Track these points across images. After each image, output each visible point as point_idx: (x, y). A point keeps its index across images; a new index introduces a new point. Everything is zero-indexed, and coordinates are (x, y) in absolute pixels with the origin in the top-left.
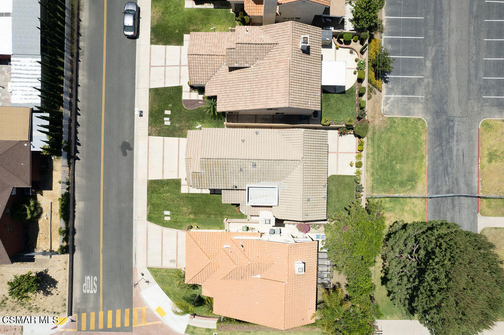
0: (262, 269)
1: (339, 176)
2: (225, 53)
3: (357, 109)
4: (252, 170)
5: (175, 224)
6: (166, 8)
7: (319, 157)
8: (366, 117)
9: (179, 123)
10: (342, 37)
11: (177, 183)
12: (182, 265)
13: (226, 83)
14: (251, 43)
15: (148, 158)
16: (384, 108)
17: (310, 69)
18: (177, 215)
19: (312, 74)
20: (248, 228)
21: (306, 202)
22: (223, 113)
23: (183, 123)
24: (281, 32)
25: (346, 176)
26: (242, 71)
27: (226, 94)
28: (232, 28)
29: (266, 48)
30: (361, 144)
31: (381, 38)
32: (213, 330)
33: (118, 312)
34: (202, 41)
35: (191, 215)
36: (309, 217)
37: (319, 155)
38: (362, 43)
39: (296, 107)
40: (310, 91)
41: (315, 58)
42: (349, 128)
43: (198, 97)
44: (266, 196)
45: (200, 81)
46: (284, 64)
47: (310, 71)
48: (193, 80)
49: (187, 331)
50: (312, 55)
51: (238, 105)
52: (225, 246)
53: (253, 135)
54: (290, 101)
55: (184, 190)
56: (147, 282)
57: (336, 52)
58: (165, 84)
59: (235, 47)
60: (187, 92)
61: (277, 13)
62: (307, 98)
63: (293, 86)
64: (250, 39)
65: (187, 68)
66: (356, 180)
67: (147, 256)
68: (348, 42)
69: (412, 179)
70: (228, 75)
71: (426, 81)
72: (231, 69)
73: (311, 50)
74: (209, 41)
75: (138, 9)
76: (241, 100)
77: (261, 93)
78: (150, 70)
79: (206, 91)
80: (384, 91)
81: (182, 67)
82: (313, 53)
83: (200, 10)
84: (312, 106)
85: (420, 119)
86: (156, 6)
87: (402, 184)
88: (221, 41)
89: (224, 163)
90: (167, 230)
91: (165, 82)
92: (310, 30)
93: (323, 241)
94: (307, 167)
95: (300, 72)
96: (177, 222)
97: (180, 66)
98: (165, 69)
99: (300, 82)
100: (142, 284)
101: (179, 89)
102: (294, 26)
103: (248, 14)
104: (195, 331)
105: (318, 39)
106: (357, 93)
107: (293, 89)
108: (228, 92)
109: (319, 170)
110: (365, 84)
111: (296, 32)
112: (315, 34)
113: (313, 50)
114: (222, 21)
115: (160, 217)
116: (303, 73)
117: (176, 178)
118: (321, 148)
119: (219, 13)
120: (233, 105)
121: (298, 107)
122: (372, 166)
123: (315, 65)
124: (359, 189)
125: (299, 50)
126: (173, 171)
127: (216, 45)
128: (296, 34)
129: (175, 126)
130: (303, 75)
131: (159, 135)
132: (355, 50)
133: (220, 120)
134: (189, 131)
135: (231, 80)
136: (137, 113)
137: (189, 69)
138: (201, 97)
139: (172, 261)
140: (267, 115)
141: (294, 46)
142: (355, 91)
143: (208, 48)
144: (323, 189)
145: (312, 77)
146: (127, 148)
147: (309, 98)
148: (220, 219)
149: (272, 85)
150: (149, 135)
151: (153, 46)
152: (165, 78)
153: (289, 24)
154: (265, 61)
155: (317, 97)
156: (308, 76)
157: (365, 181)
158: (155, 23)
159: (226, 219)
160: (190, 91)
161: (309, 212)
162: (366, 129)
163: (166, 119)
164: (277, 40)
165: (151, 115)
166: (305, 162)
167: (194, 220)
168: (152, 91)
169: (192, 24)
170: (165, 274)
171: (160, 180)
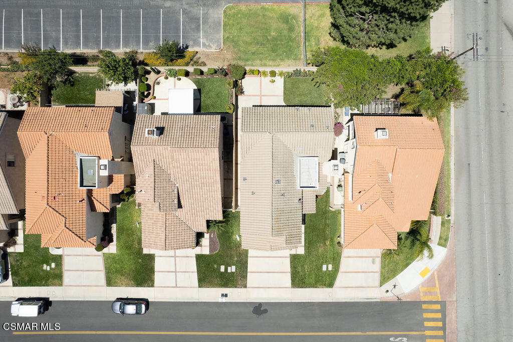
0: (383, 171)
1: (285, 94)
2: (164, 213)
3: (216, 76)
4: (282, 184)
5: (336, 260)
6: (117, 271)
7: (268, 116)
8: (225, 67)
9: (234, 257)
10: (143, 93)
11: (294, 258)
12: (378, 252)
13: (193, 211)
14: (153, 187)
15: (269, 288)
16: (213, 49)
17: (179, 127)
18: (327, 257)
19: (184, 124)
20: (340, 186)
21: (315, 128)
22: (225, 213)
23: (233, 253)
24: (142, 157)
25: (284, 86)
26: (182, 195)
27: (205, 211)
28: (137, 205)
29: (158, 172)
30: (252, 72)
31: (142, 53)
32: (442, 219)
33: (426, 315)
34: (151, 236)
35: (327, 244)
36: (329, 125)
37: (266, 116)
38: (149, 73)
39: (218, 140)
40: (201, 126)
41: (167, 122)
42: (236, 84)
43: (206, 239)
44: (309, 168)
45: (191, 237)
46: (174, 154)
47: (181, 127)
48: (191, 244)
49: (445, 246)
50: (165, 124)
51: (216, 199)
52: (359, 209)
53: (247, 183)
54: (212, 146)
55: (301, 251)
56: (395, 286)
57: (158, 99)
58: (194, 272)
59: (158, 203)
60: (201, 250)
61: (122, 160)
62: (209, 129)
63: (197, 144)
64: (149, 188)
65: (177, 251)
66: (288, 77)
67: (368, 287)
68: (149, 87)
69: (286, 19)
70: (186, 209)
71: (185, 6)
72: (180, 206)
73: (159, 126)
74: (151, 229)
75: (119, 300)
76: (211, 196)
77: (205, 176)
78: (180, 287)
79: (202, 231)
80: (196, 49)
81: (177, 255)
82: (162, 124)
83: (118, 237)
84: (216, 124)
85: (225, 12)
86: (116, 282)
87: (291, 29)
88: (151, 217)
89: (276, 213)
90: (343, 267)
91: (192, 272)
92: (139, 127)
93: (351, 109)
94: (279, 128)
95: (183, 137)
96: (334, 258)
97: (175, 257)
98: (178, 272)
99: (193, 137)
100: (397, 292)
101: (199, 258)
102: (136, 144)
103: (122, 189)
104: (444, 238)
105: (148, 119)
106: (199, 77)
107: (200, 144)
108: (203, 209)
109: (281, 116)
110: (190, 69)
111: (142, 141)
112: (143, 122)
113: (159, 124)
114: (129, 215)
115: (329, 275)
116: (183, 134)
117: (289, 260)
118: (259, 113)
119: (121, 218)
120: (216, 203)
121: (218, 138)
122: (274, 60)
123: (175, 122)
124: (297, 73)
125: (160, 139)
126: (283, 263)
127: (155, 221)
128: (144, 142)
129: (237, 261)
130: (185, 134)
131: (245, 277)
132: (156, 80)
133: (229, 216)
134: (243, 248)
135: (190, 206)
136: (224, 300)
137: (180, 248)
138: (207, 236)
139: (373, 262)
140: (224, 168)
141: (157, 143)
142: (198, 79)
143: (158, 229)
144: (301, 111)
145: (186, 124)
146: (259, 309)
147: (209, 127)
148: (330, 215)
149: (196, 165)
150: (245, 287)
151: (155, 285)
152: (188, 272)
153: (133, 148)
154: (172, 172)
155: (207, 119)
156: (186, 129)
157: (289, 67)
158: (133, 282)
159: (331, 209)
160: (201, 246)
161: (324, 126)
162: (236, 67)
163: (229, 271)
164: (150, 160)
165: (225, 285)
166: (274, 130)
167: (332, 240)
168: (201, 285)
169: (132, 245)
170: (386, 268)
171: (291, 275)
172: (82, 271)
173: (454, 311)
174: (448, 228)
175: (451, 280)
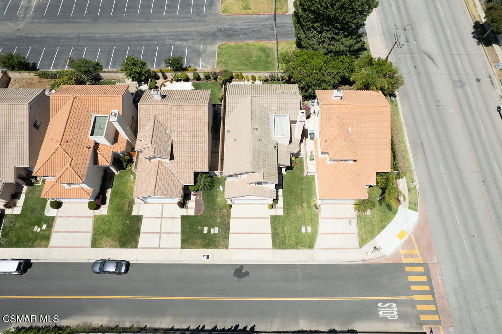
3: (210, 81)
4: (260, 132)
5: (314, 221)
6: (104, 232)
8: (217, 72)
9: (217, 219)
11: (274, 219)
13: (183, 162)
14: (152, 135)
15: (250, 249)
18: (305, 219)
23: (216, 215)
24: (146, 113)
27: (193, 162)
30: (238, 77)
32: (408, 186)
33: (411, 278)
35: (304, 206)
36: (296, 92)
38: (159, 78)
41: (169, 93)
42: (225, 84)
43: (192, 201)
45: (179, 188)
46: (173, 109)
48: (178, 193)
49: (415, 210)
50: (167, 93)
56: (374, 248)
58: (178, 233)
60: (187, 211)
64: (148, 136)
66: (265, 80)
67: (348, 249)
69: (264, 50)
70: (177, 161)
71: (190, 44)
73: (163, 95)
76: (199, 148)
78: (162, 248)
79: (189, 185)
80: (196, 68)
82: (165, 94)
83: (111, 200)
84: (208, 93)
85: (219, 46)
86: (101, 243)
87: (268, 56)
90: (321, 229)
91: (176, 233)
94: (256, 94)
96: (312, 219)
97: (162, 218)
98: (163, 233)
101: (184, 218)
102: (143, 103)
104: (414, 202)
108: (191, 160)
110: (190, 74)
115: (308, 236)
117: (269, 220)
119: (117, 184)
124: (273, 77)
125: (162, 100)
126: (263, 224)
127: (148, 172)
129: (220, 222)
131: (227, 238)
132: (163, 83)
133: (215, 182)
135: (181, 158)
136: (205, 261)
138: (193, 198)
139: (350, 224)
142: (196, 83)
144: (274, 86)
146: (240, 271)
147: (201, 95)
150: (227, 248)
152: (172, 233)
154: (169, 127)
157: (266, 74)
158: (117, 243)
162: (226, 71)
163: (212, 232)
164: (152, 116)
165: (207, 246)
166: (252, 95)
167: (309, 203)
168: (183, 246)
169: (123, 207)
170: (363, 229)
171: (272, 236)
172: (70, 232)
173: (438, 273)
174: (415, 194)
175: (428, 242)
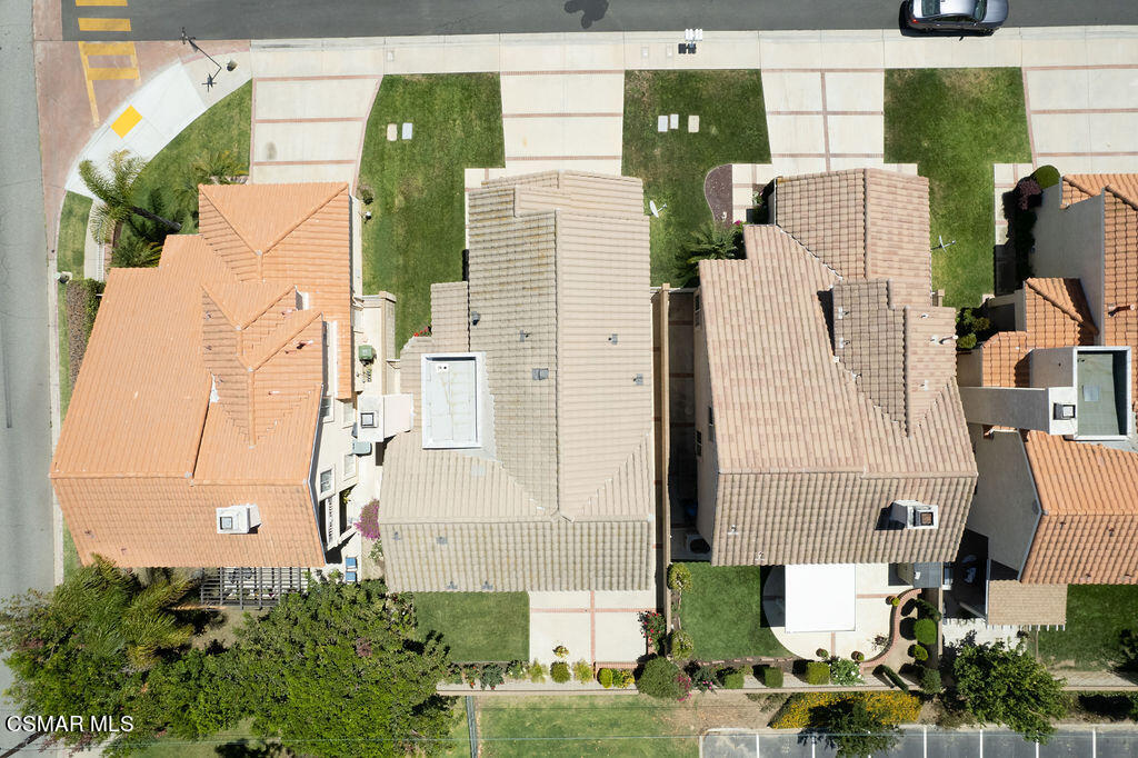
0: (236, 408)
1: (526, 617)
2: (872, 277)
3: (720, 663)
4: (528, 368)
5: (375, 154)
6: (991, 112)
7: (571, 566)
8: (695, 692)
9: (662, 155)
10: (924, 613)
11: (492, 155)
12: (257, 176)
13: (785, 285)
14: (909, 354)
15: (563, 72)
16: (724, 733)
17: (834, 532)
18: (402, 160)
19: (819, 539)
20: (368, 361)
21: (435, 533)
22: (694, 281)
23: (664, 169)
24: (942, 442)
25: (527, 637)
26: (821, 330)
27: (751, 286)
28: (940, 300)
29: (895, 400)
30: (617, 677)
31: (924, 722)
32: (80, 272)
34: (905, 212)
35: (401, 198)
36: (392, 541)
37: (578, 566)
38: (906, 670)
39: (720, 494)
40: (769, 533)
41: (867, 546)
42: (665, 643)
43: (741, 207)
44: (451, 414)
45: (789, 210)
46: (849, 454)
47: (827, 532)
48: (789, 190)
50: (876, 538)
51: (721, 320)
52: (306, 298)
53: (631, 367)
54: (737, 477)
55: (473, 177)
56: (210, 82)
57: (880, 596)
58: (773, 113)
59: (894, 306)
60: (754, 175)
61: (990, 427)
62: (747, 527)
63: (782, 483)
64: (920, 351)
65: (824, 170)
66: (517, 664)
67: (285, 79)
68: (908, 629)
70: (807, 289)
72: (826, 299)
73: (892, 531)
74: (905, 232)
75: (986, 31)
76: (736, 328)
77: (757, 388)
78: (813, 70)
79: (757, 227)
80: (771, 733)
81: (824, 159)
82: (883, 538)
83: (991, 208)
84: (724, 541)
86: (993, 79)
88: (906, 266)
89: (546, 283)
90: (356, 134)
91: (779, 113)
92: (949, 530)
93: (339, 575)
94: (540, 532)
95: (824, 504)
96: (382, 159)
97: (828, 156)
98: (818, 113)
99: (794, 505)
100: (204, 67)
101: (760, 153)
102: (962, 481)
103: (987, 344)
104: (73, 220)
105: (922, 552)
106: (765, 659)
107: (775, 483)
108: (758, 291)
109: (535, 567)
110: (792, 684)
111: (946, 488)
112: (939, 544)
113: (891, 537)
114: (959, 270)
115: (396, 112)
116: (823, 511)
117: (507, 154)
118: (600, 573)
119: (981, 262)
120: (720, 307)
121: (720, 502)
122: (558, 708)
123: (846, 546)
124: (491, 675)
125: (892, 498)
126: (525, 143)
127: (895, 254)
128: (938, 488)
129: (654, 146)
130: (815, 511)
131: (630, 101)
132: (886, 651)
133: (676, 271)
134: (639, 182)
135: (795, 298)
136: (689, 36)
137: (822, 177)
138: (740, 215)
139: (272, 149)
140: (693, 407)
141: (902, 484)
142: (768, 655)
143: (885, 230)
144: (477, 581)
145: (811, 539)
146: (590, 13)
147: (747, 533)
148: (394, 280)
149: (784, 421)
150: (629, 74)
151: (882, 76)
152: (792, 113)
153: (968, 468)
154: (853, 397)
155: (752, 554)
156: (813, 526)
157: (514, 691)
158: (947, 82)
159: (391, 297)
160: (755, 187)
161: (406, 539)
162: (662, 691)
163: (675, 119)
164: (918, 431)
165: (685, 77)
166: (555, 525)
167: (388, 209)
168: (755, 77)
169: (948, 187)
170: (235, 132)
171: (500, 109)
172: (1094, 111)
173: (40, 13)
174: (62, 246)
175: (52, 101)
